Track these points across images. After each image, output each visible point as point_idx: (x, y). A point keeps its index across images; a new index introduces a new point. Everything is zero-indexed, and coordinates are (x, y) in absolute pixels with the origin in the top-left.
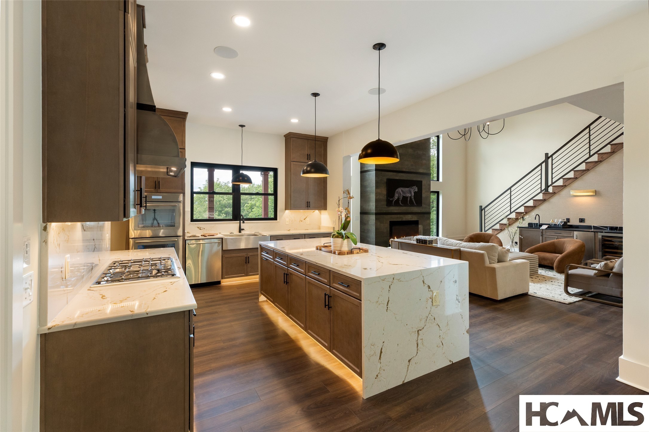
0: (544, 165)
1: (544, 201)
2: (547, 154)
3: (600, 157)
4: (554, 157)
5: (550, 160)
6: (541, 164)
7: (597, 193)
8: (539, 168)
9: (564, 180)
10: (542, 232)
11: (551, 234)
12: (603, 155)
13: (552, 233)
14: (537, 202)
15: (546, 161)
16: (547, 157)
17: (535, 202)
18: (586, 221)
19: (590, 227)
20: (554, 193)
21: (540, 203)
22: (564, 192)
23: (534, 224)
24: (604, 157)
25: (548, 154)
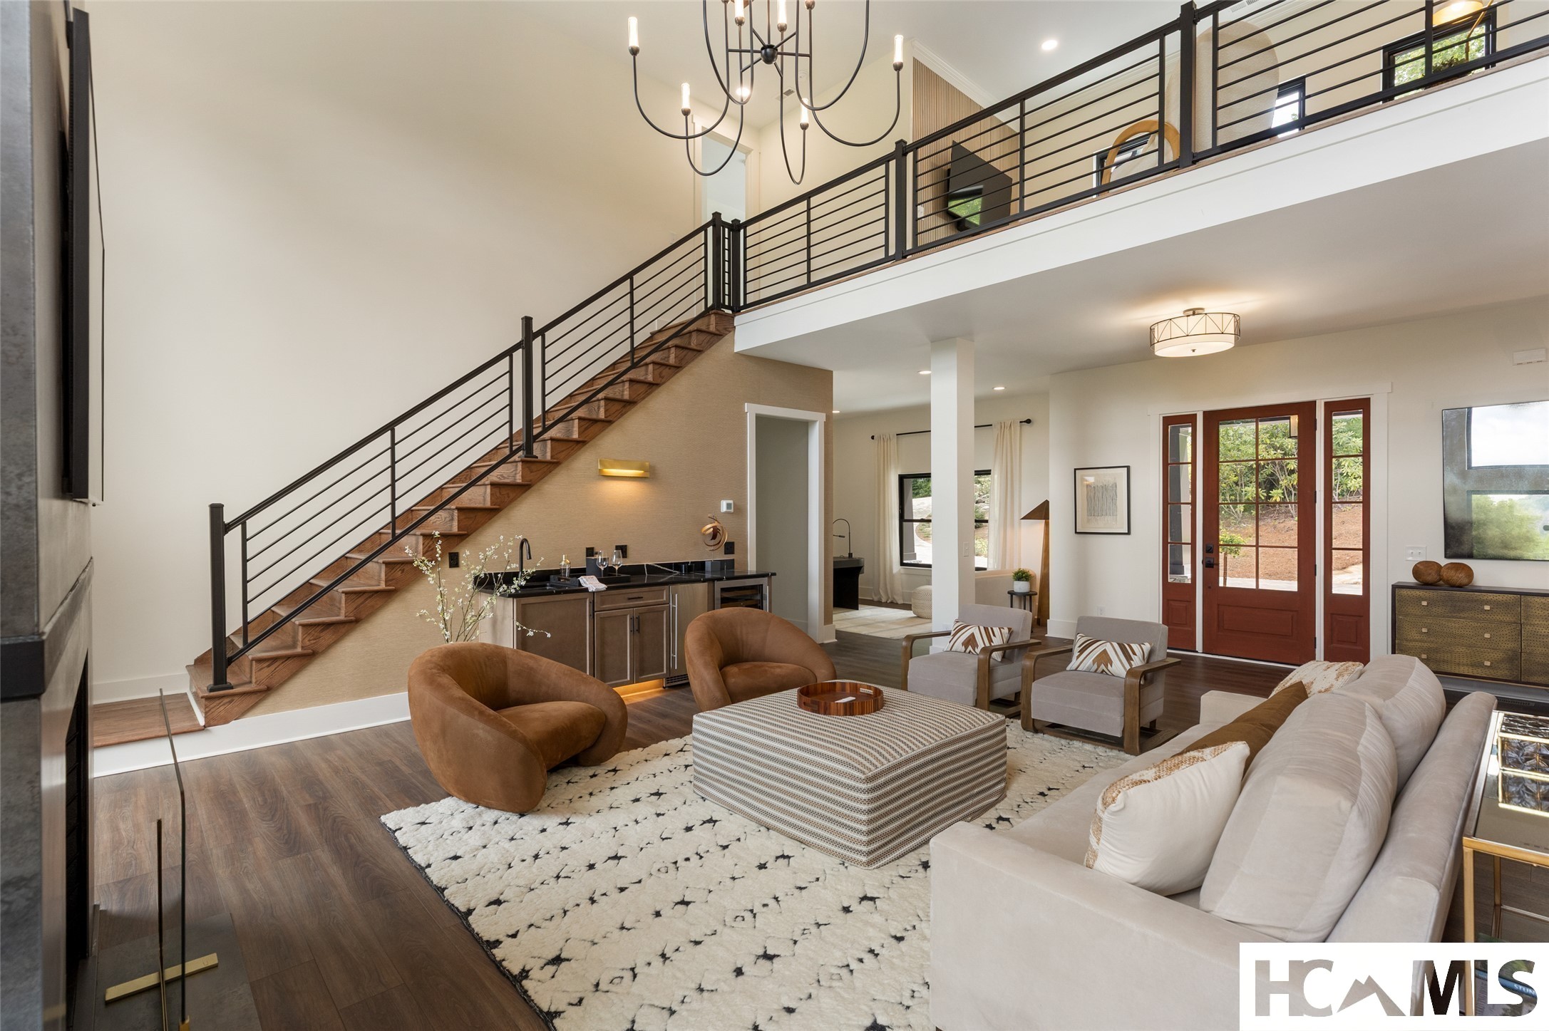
0: (518, 355)
1: (523, 488)
2: (528, 321)
3: (657, 372)
4: (550, 335)
5: (537, 343)
6: (509, 353)
7: (650, 476)
8: (503, 365)
9: (583, 423)
10: (593, 603)
11: (618, 605)
12: (664, 367)
13: (621, 598)
14: (504, 491)
15: (526, 345)
16: (530, 333)
17: (497, 490)
18: (630, 552)
19: (637, 570)
20: (554, 464)
21: (512, 495)
22: (584, 461)
23: (496, 574)
24: (664, 374)
25: (532, 319)
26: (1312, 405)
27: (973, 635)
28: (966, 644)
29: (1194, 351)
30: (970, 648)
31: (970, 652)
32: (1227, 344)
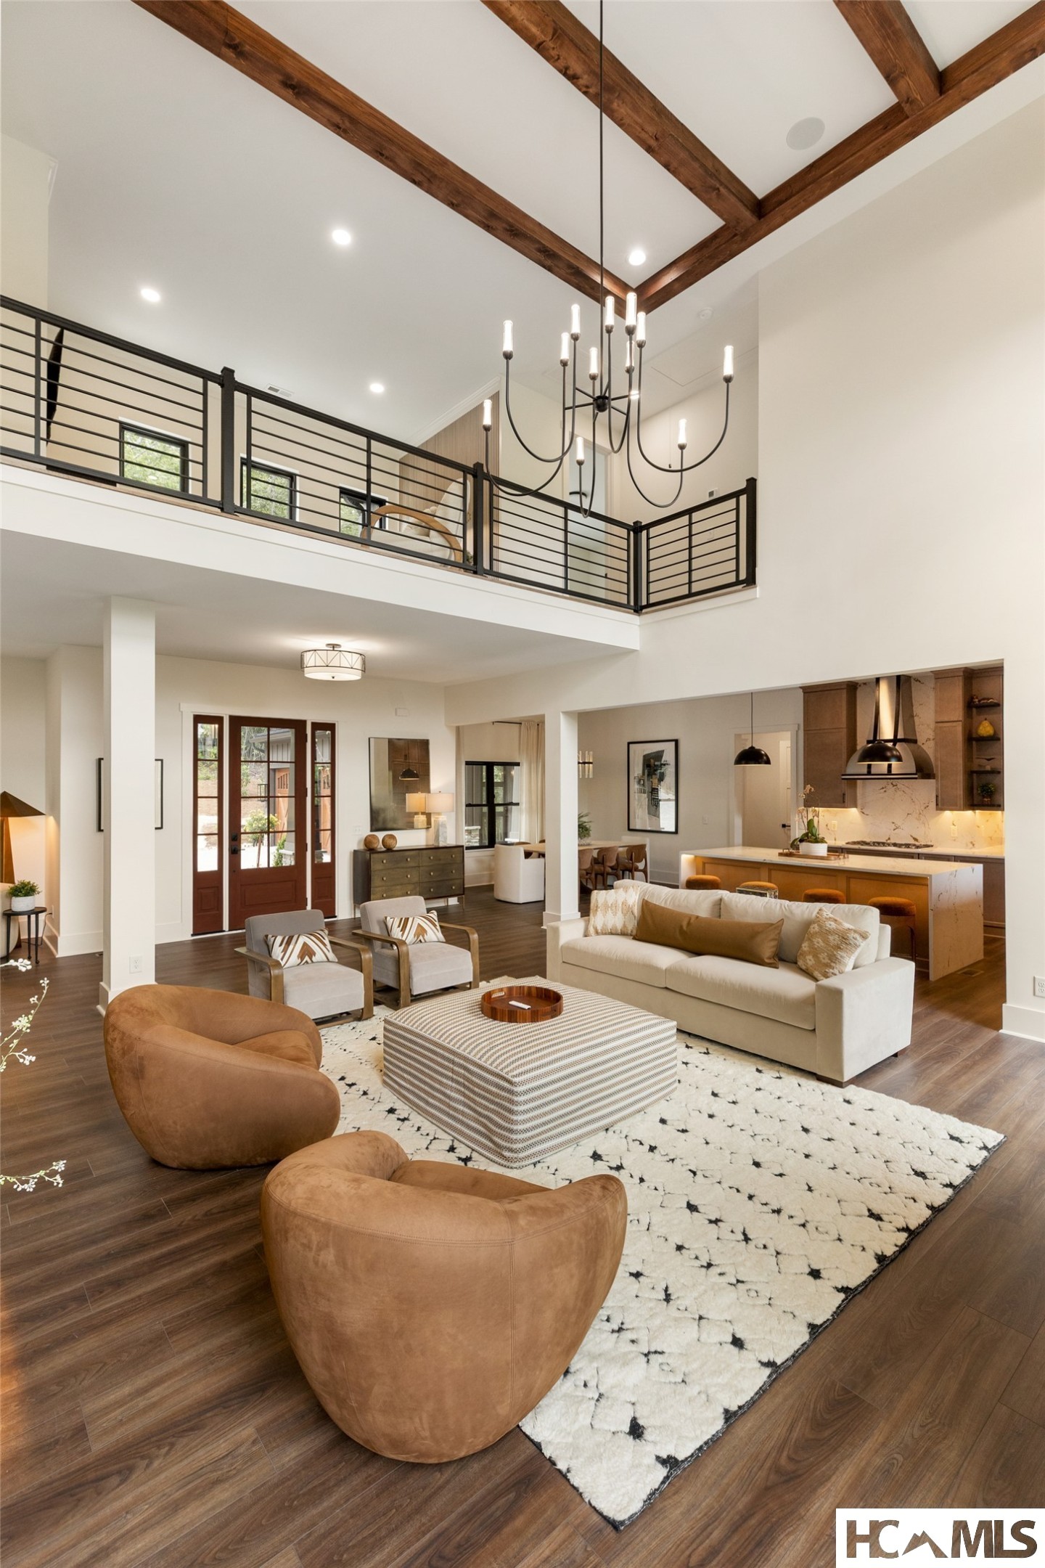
26: (303, 723)
27: (305, 944)
28: (301, 956)
29: (333, 677)
30: (307, 958)
31: (307, 962)
32: (355, 676)
